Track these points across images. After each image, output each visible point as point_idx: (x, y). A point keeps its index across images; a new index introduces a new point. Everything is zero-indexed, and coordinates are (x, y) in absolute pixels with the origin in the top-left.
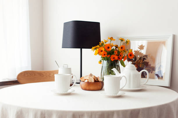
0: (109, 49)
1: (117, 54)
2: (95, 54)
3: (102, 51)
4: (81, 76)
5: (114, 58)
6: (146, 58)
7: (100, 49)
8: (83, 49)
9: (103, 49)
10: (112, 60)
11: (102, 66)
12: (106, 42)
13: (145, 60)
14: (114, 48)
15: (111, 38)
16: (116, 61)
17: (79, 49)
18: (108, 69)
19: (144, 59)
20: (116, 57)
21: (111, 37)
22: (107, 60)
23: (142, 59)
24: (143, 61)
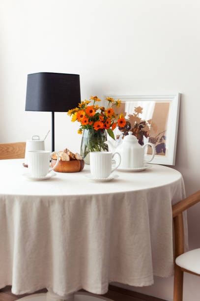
0: (91, 114)
1: (103, 120)
2: (72, 121)
3: (82, 116)
4: (53, 150)
5: (99, 126)
6: (144, 126)
7: (79, 114)
8: (55, 113)
9: (84, 114)
10: (97, 129)
11: (83, 138)
12: (87, 104)
13: (141, 129)
14: (99, 111)
15: (94, 98)
16: (102, 130)
17: (50, 113)
18: (90, 141)
19: (141, 127)
20: (102, 125)
21: (95, 96)
22: (90, 128)
23: (138, 127)
24: (140, 129)
